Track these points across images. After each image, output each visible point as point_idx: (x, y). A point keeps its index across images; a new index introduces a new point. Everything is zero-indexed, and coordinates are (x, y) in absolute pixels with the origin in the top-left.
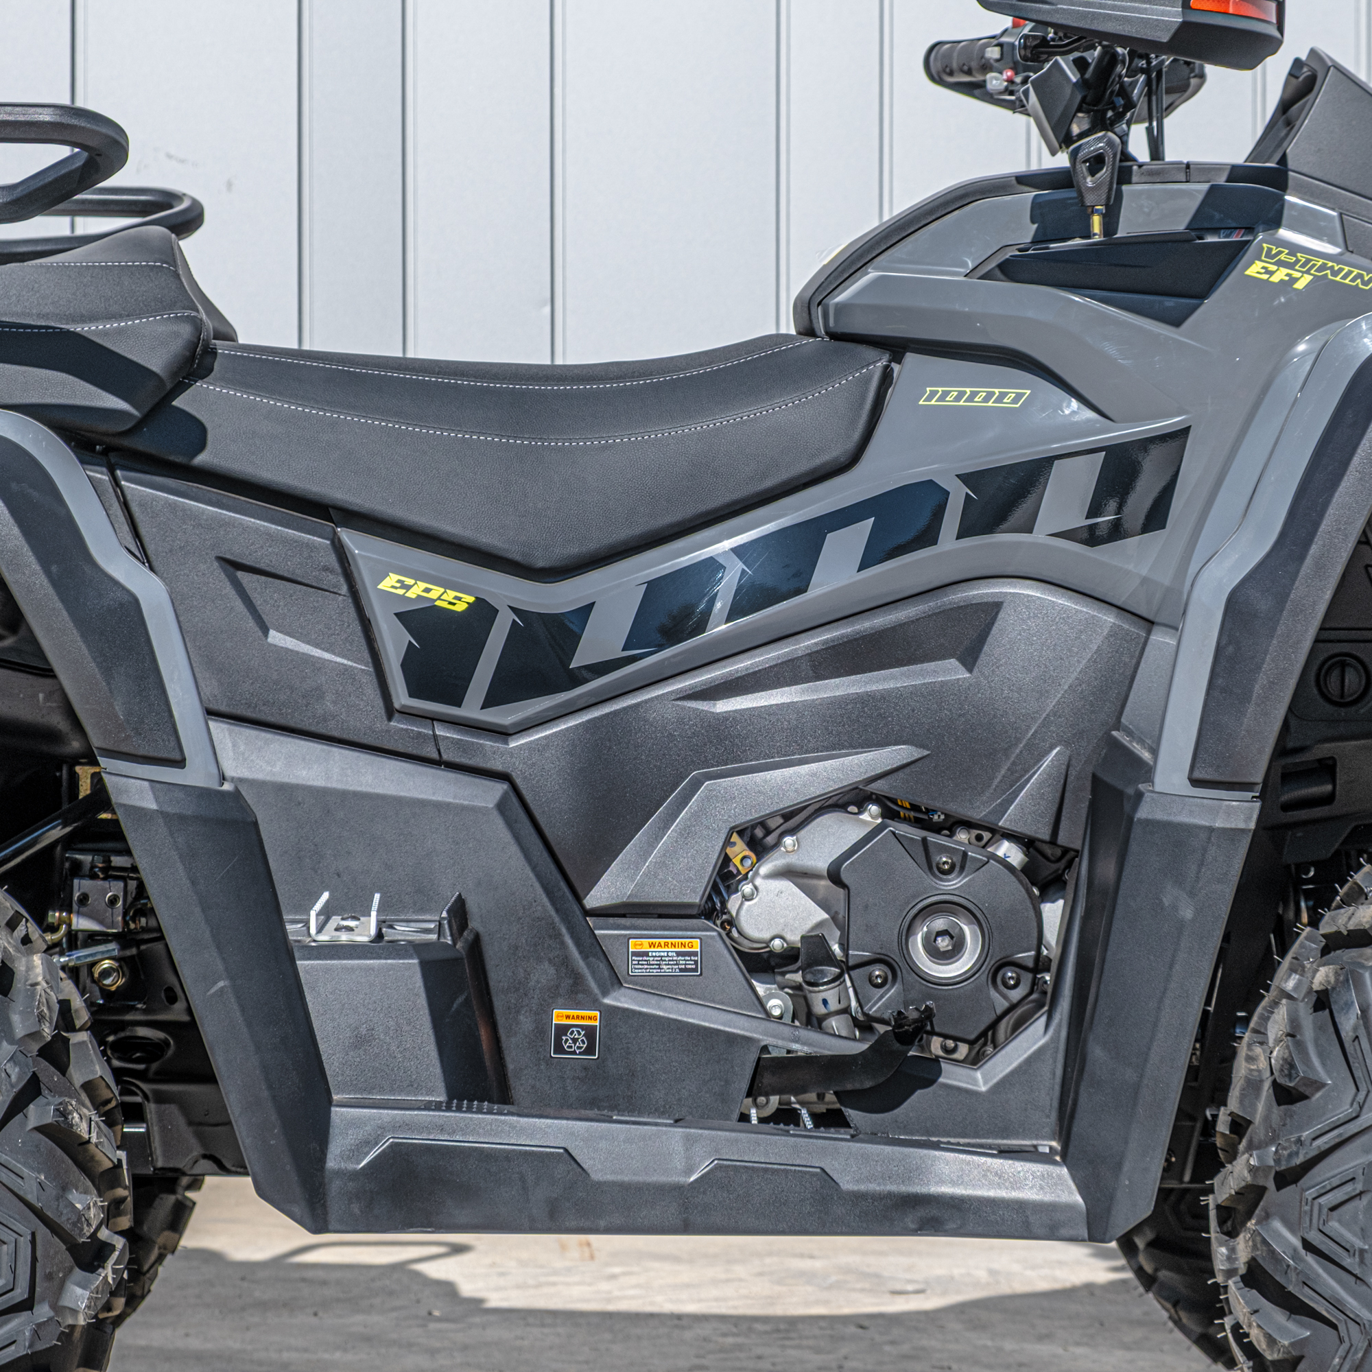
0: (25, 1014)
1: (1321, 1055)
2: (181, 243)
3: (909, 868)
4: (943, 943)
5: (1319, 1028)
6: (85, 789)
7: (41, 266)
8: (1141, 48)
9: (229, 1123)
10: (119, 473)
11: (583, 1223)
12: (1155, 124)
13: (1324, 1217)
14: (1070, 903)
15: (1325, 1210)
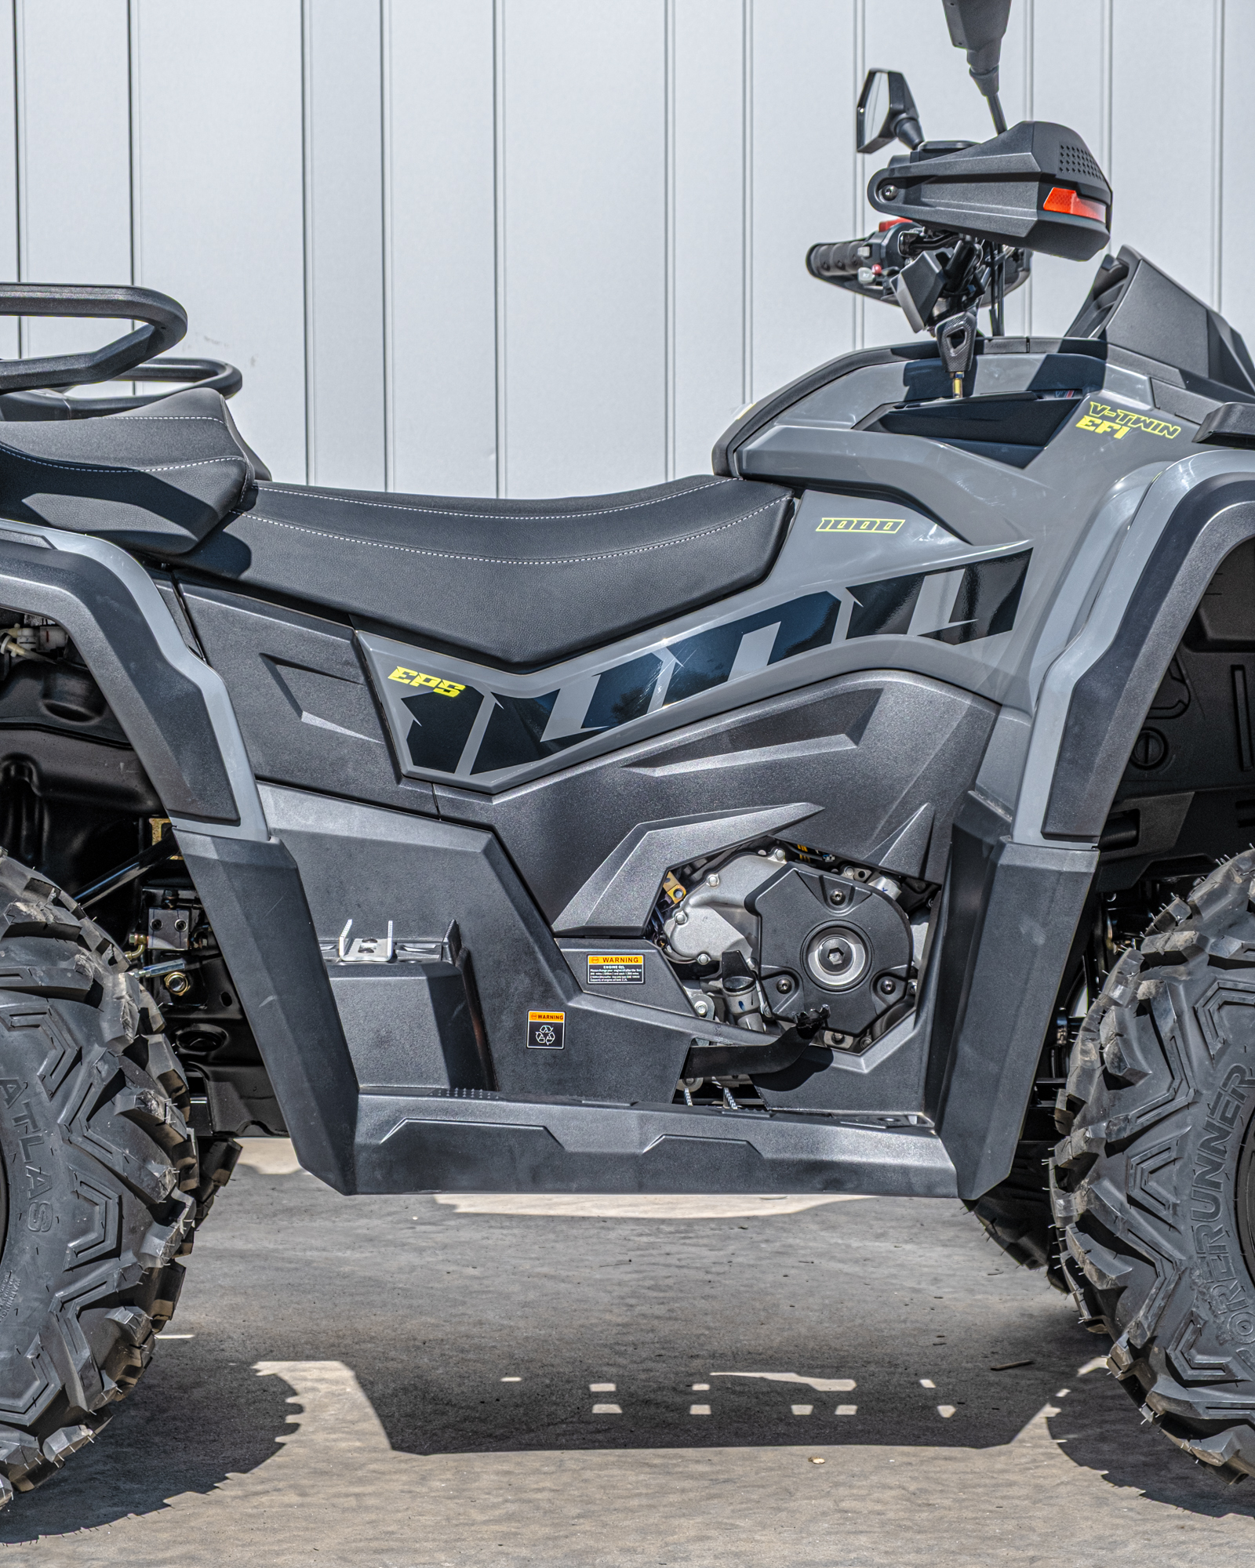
0: (113, 1022)
1: (1144, 1051)
2: (227, 402)
3: (809, 900)
4: (834, 958)
5: (1142, 1029)
6: (157, 836)
7: (116, 419)
8: (994, 241)
9: (273, 1097)
10: (181, 586)
11: (558, 1185)
12: (996, 306)
13: (1145, 1178)
14: (934, 926)
15: (1146, 1174)
